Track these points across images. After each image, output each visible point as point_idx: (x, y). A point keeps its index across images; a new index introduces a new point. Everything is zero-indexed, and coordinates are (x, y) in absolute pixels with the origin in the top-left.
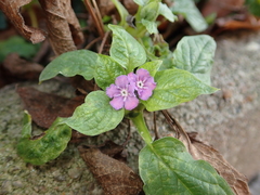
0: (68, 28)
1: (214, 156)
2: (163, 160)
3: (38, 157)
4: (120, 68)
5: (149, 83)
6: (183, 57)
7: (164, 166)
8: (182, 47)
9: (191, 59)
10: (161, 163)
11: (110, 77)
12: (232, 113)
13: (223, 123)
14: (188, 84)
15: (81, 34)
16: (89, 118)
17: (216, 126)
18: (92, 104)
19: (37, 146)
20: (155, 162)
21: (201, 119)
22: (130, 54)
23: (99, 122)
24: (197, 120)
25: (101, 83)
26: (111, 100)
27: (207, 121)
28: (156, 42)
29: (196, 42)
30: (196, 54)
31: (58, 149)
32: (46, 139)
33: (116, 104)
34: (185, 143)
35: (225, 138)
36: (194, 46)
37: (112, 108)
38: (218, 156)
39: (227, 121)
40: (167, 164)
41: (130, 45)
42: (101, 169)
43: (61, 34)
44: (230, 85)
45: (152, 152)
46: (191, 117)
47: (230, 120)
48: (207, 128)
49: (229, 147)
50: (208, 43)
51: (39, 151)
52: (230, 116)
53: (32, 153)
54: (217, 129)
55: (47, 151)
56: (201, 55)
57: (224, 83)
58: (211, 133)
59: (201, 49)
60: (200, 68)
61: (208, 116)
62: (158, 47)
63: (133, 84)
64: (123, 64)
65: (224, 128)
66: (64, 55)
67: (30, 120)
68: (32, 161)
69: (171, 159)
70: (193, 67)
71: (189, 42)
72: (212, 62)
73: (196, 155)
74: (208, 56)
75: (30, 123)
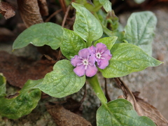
0: (37, 4)
1: (153, 112)
2: (115, 116)
3: (14, 113)
4: (81, 41)
5: (106, 55)
6: (132, 32)
7: (116, 122)
8: (131, 23)
9: (138, 33)
10: (114, 119)
11: (73, 48)
12: (164, 73)
13: (156, 80)
14: (138, 57)
15: (46, 8)
16: (57, 84)
17: (151, 83)
18: (60, 72)
19: (12, 104)
20: (109, 118)
21: (140, 78)
22: (90, 28)
23: (65, 87)
24: (136, 78)
25: (65, 52)
26: (74, 67)
27: (145, 79)
28: (109, 17)
29: (142, 18)
30: (142, 28)
31: (31, 107)
32: (21, 98)
33: (79, 71)
34: (132, 102)
35: (157, 91)
36: (141, 22)
37: (75, 74)
38: (156, 112)
39: (159, 79)
40: (119, 119)
41: (90, 21)
42: (64, 122)
43: (31, 9)
44: (163, 49)
45: (106, 110)
46: (132, 76)
47: (162, 78)
48: (145, 85)
49: (159, 98)
50: (151, 18)
51: (14, 109)
52: (162, 75)
53: (8, 109)
54: (151, 86)
55: (21, 109)
56: (145, 30)
57: (159, 48)
58: (147, 88)
59: (145, 24)
60: (145, 41)
61: (145, 75)
62: (110, 21)
63: (93, 55)
64: (84, 37)
65: (157, 84)
66: (33, 26)
67: (5, 81)
68: (8, 116)
69: (122, 115)
70: (140, 40)
71: (136, 18)
72: (153, 35)
73: (140, 111)
74: (151, 30)
75: (5, 84)
